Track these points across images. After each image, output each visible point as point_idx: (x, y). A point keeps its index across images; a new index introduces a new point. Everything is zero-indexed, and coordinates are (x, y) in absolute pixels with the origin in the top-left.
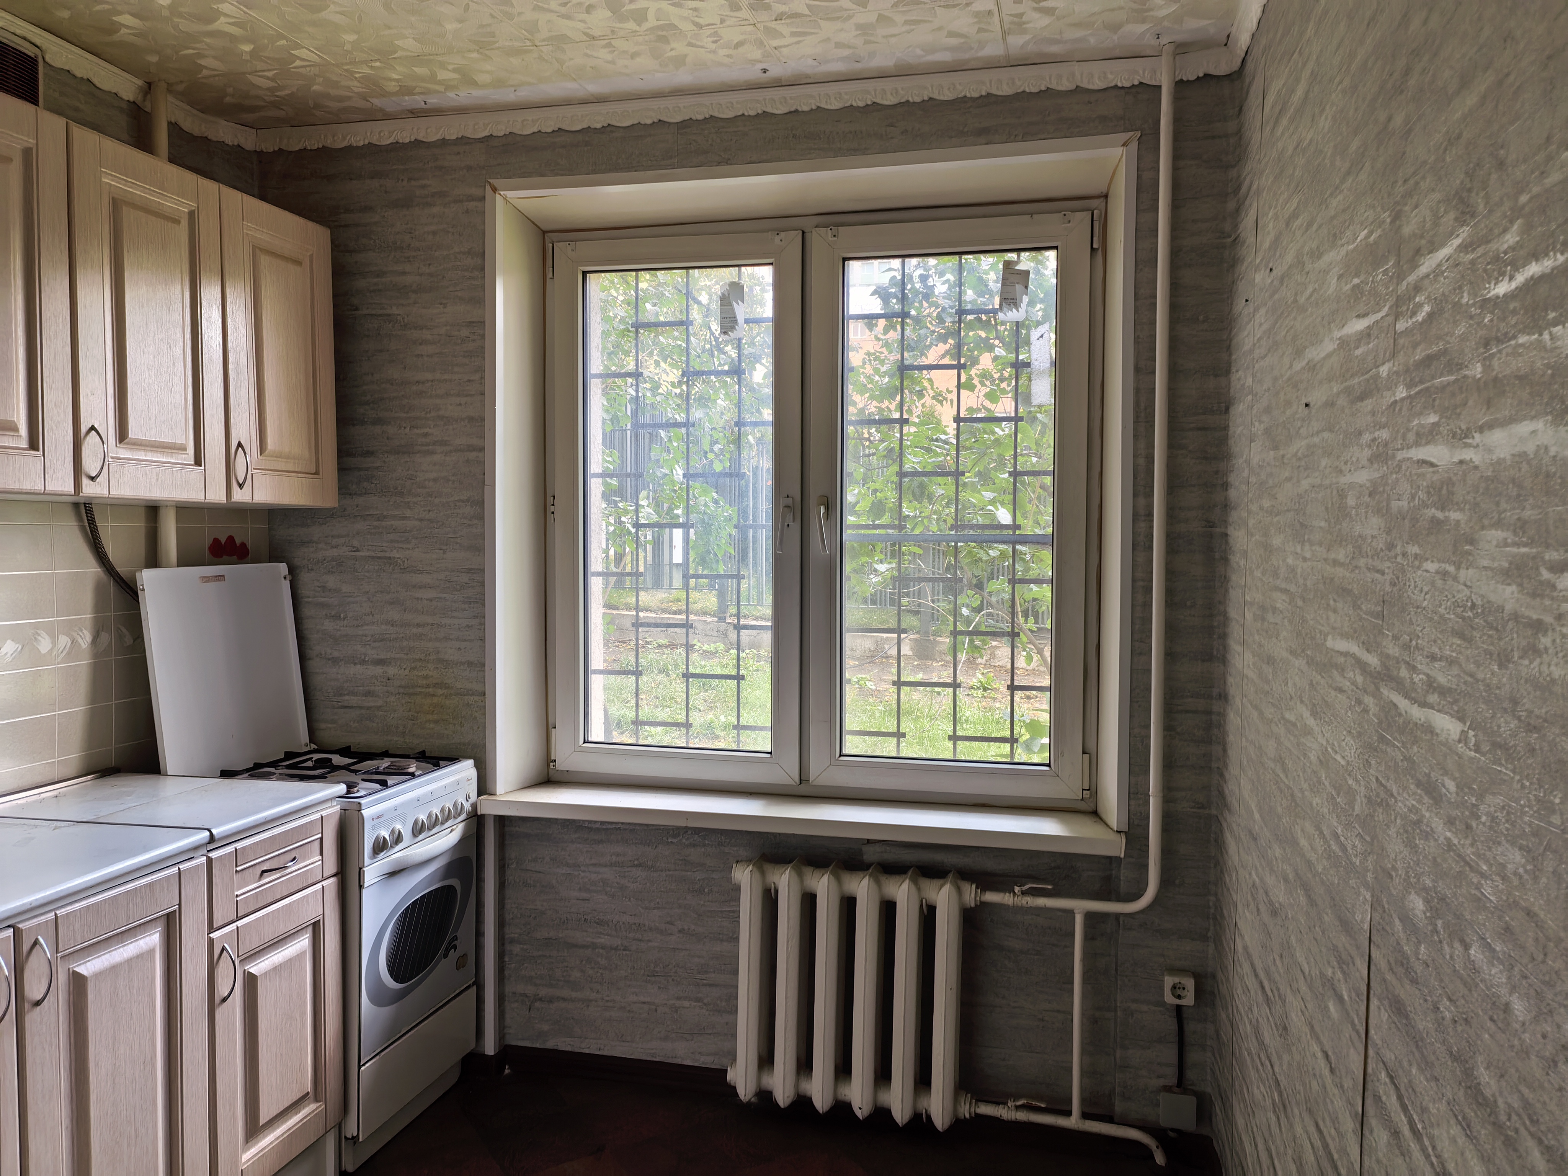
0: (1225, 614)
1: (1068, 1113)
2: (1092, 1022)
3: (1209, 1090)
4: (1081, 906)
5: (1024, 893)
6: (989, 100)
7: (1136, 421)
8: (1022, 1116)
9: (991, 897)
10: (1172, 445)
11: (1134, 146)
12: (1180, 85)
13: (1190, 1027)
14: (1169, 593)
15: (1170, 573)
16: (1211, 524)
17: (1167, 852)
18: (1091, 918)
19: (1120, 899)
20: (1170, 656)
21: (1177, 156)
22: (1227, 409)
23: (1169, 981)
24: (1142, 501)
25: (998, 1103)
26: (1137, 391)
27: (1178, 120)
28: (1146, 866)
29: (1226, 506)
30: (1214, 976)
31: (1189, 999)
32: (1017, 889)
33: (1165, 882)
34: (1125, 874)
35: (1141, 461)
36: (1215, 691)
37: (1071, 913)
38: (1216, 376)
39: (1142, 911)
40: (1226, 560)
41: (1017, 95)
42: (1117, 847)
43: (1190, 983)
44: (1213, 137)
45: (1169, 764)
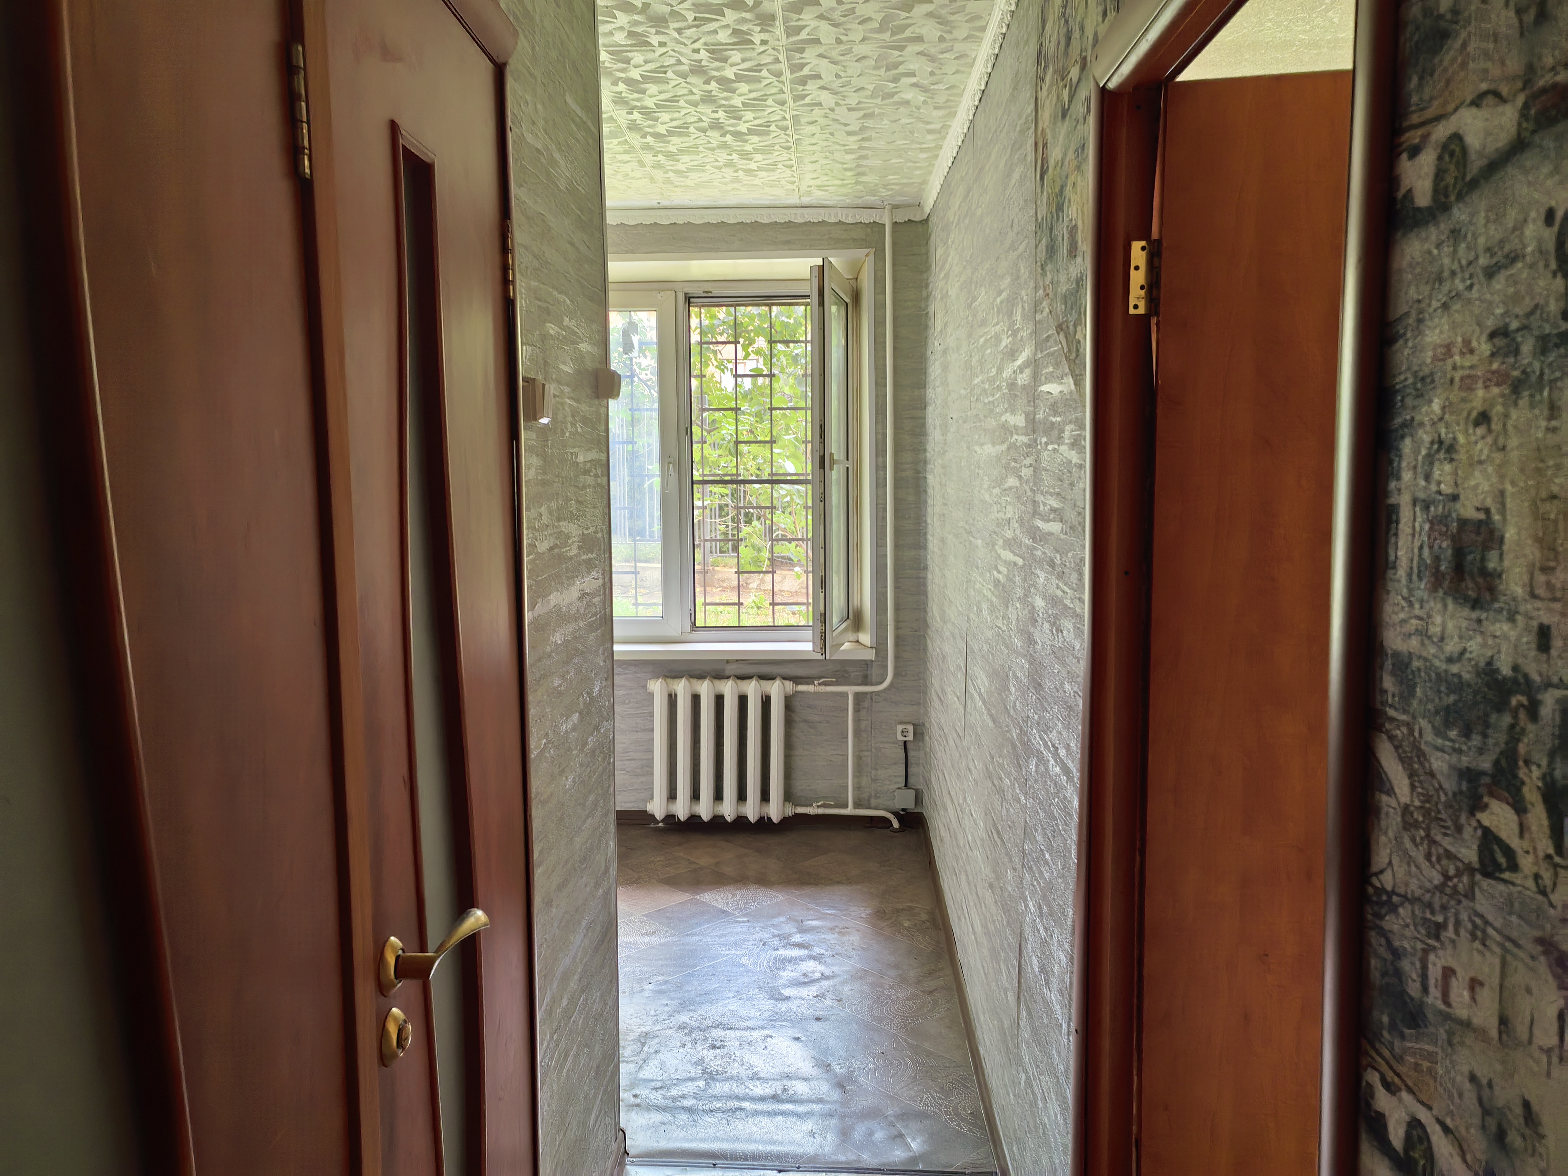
0: (926, 522)
1: (846, 806)
2: (858, 758)
3: (921, 787)
4: (851, 690)
5: (819, 684)
6: (789, 224)
7: (877, 414)
8: (821, 811)
9: (801, 688)
10: (896, 427)
11: (872, 256)
12: (895, 224)
13: (911, 754)
14: (896, 510)
15: (896, 500)
16: (918, 472)
17: (897, 657)
18: (858, 696)
19: (872, 684)
20: (897, 547)
21: (894, 264)
22: (925, 408)
23: (900, 728)
24: (880, 459)
25: (807, 806)
26: (877, 396)
27: (894, 244)
28: (886, 667)
29: (925, 462)
30: (924, 724)
31: (910, 737)
32: (816, 682)
33: (896, 674)
34: (875, 672)
35: (880, 436)
36: (922, 565)
37: (845, 695)
38: (919, 389)
39: (885, 690)
40: (926, 491)
41: (805, 223)
42: (870, 655)
43: (910, 728)
44: (914, 255)
45: (897, 608)
